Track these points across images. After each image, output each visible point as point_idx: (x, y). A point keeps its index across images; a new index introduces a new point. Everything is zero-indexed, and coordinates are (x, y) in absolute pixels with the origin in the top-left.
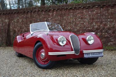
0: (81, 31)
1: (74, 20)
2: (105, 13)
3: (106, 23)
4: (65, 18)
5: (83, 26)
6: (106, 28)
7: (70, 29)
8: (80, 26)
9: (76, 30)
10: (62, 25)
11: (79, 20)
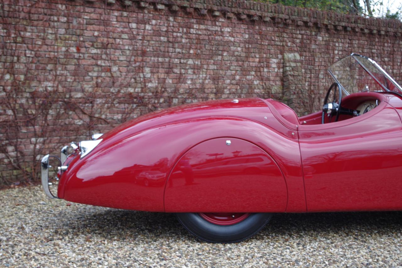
0: (99, 101)
1: (74, 49)
2: (182, 37)
3: (183, 71)
4: (28, 34)
5: (108, 79)
6: (181, 91)
7: (55, 92)
8: (97, 77)
9: (79, 95)
10: (13, 67)
11: (94, 51)
